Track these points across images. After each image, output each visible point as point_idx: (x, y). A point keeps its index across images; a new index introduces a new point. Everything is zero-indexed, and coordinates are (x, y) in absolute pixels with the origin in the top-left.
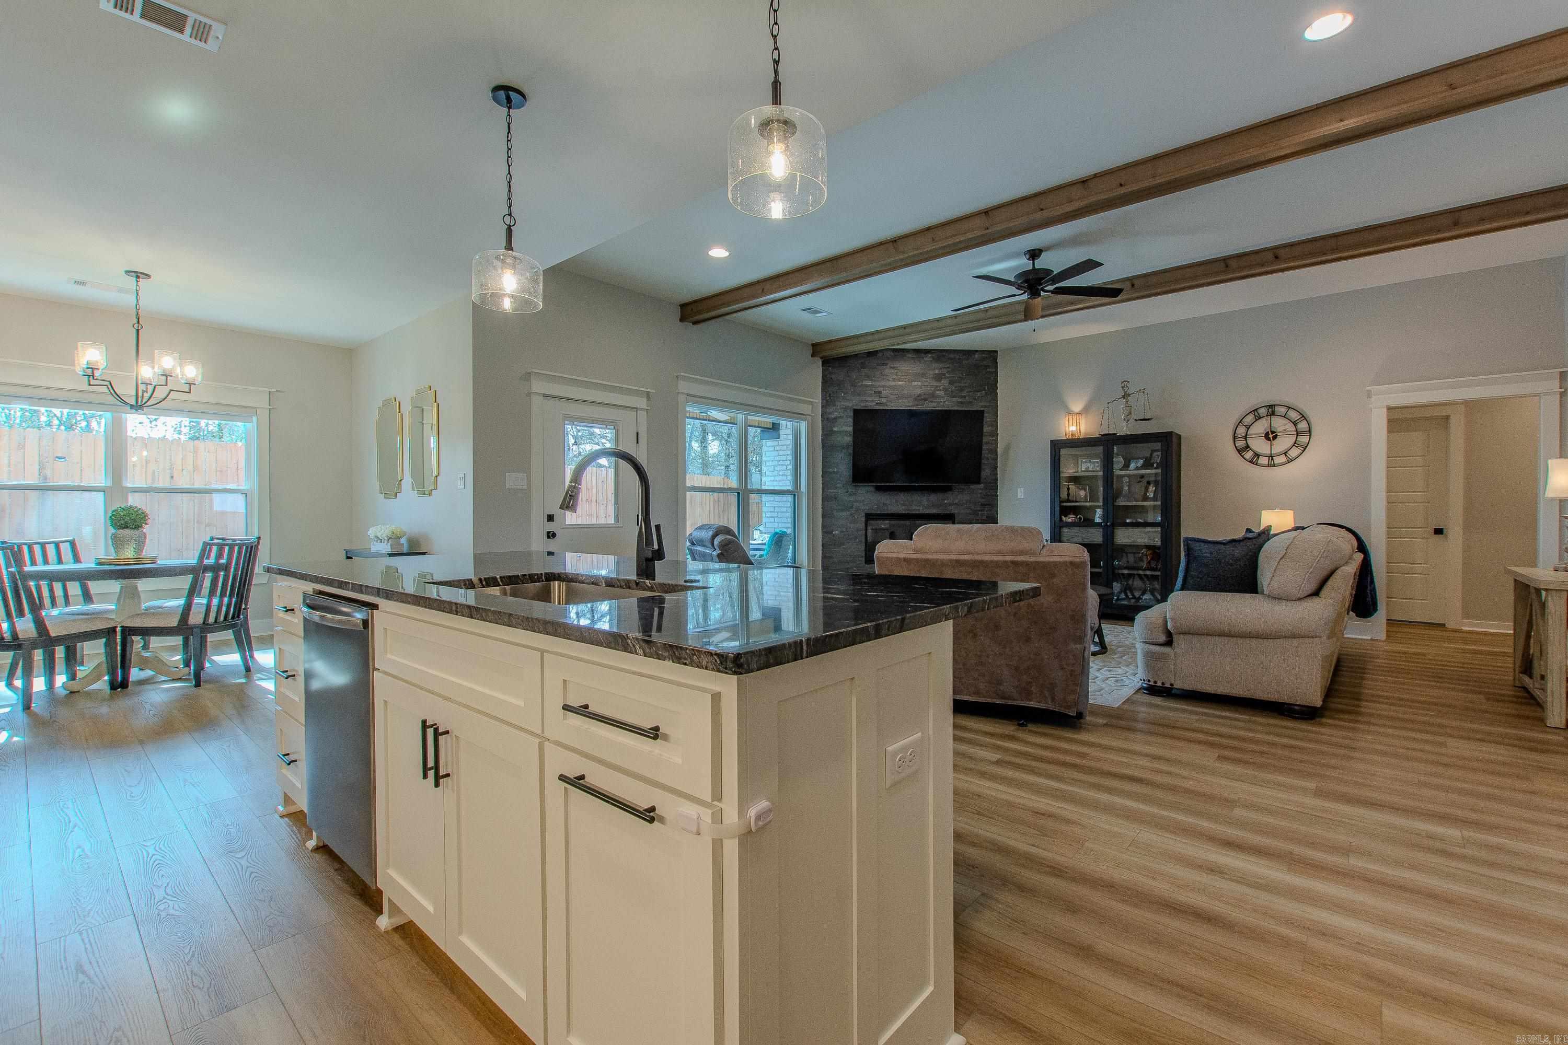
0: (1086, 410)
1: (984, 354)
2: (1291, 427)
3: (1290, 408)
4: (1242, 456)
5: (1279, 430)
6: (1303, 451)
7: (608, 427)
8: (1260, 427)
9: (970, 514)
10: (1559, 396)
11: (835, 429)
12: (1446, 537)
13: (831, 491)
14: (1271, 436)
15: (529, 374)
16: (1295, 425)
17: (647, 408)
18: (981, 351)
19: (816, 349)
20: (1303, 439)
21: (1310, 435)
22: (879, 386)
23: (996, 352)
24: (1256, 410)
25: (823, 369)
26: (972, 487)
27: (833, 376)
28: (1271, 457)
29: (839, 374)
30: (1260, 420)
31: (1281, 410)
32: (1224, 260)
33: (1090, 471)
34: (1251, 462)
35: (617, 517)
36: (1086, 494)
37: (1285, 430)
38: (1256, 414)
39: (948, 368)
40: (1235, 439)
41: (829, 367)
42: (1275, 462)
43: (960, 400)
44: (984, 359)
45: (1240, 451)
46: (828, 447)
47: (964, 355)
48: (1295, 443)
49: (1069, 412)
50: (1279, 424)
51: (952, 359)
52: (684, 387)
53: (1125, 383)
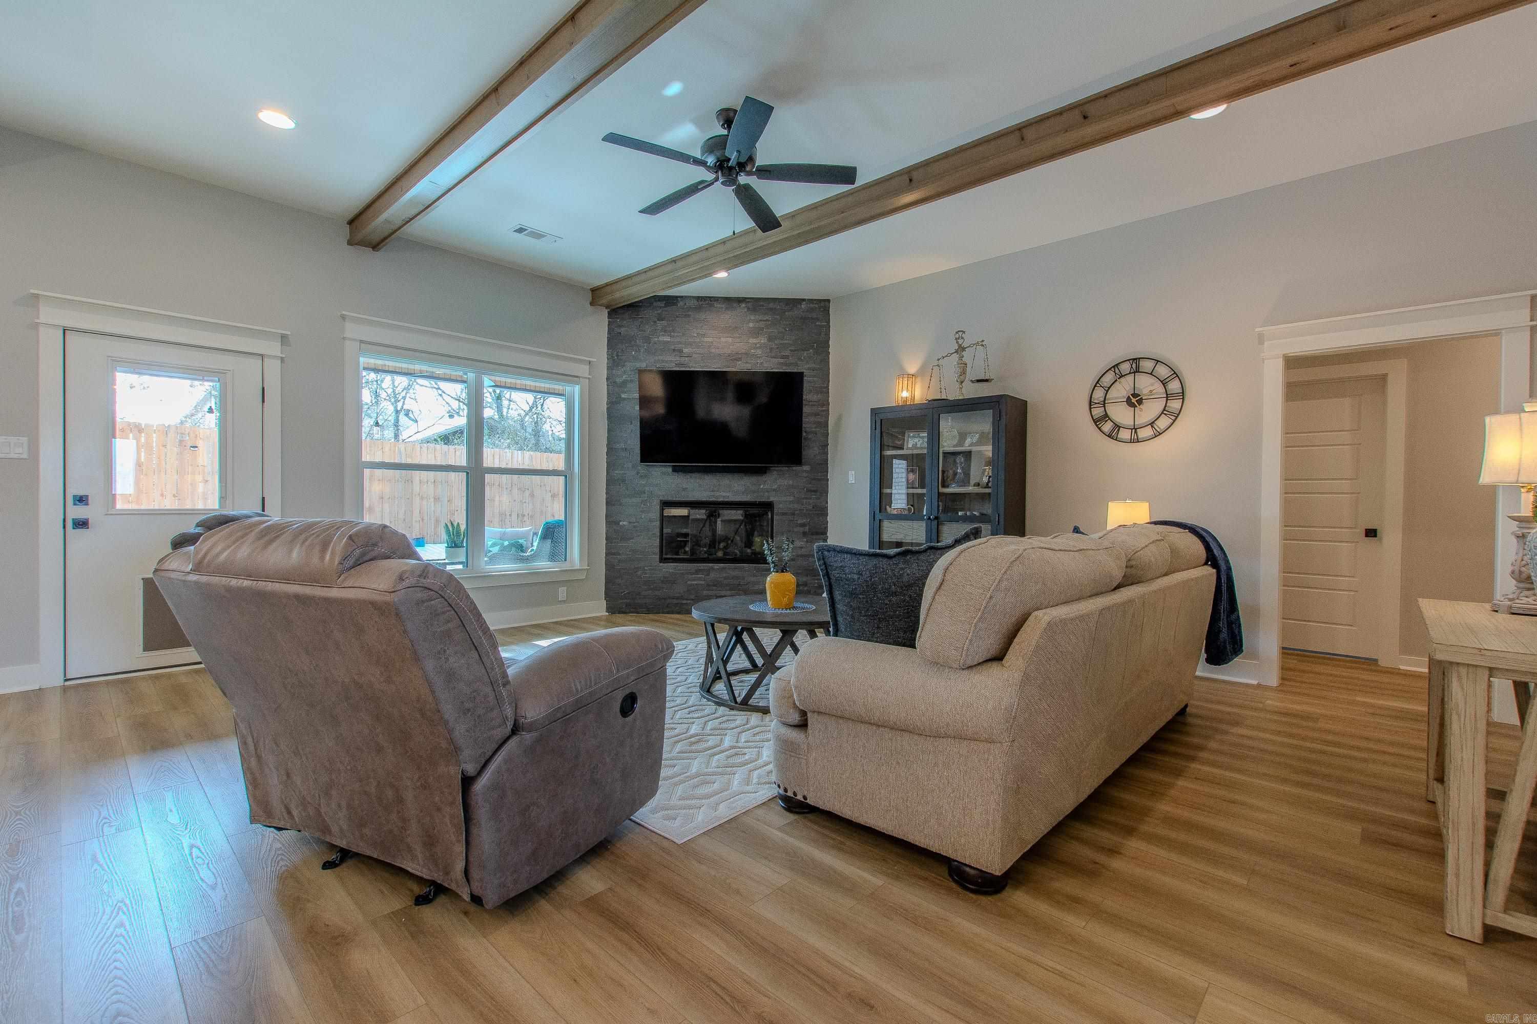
0: (921, 372)
1: (813, 303)
2: (1159, 388)
3: (1158, 361)
4: (1099, 429)
5: (1145, 391)
6: (1174, 421)
7: (205, 378)
8: (1122, 389)
9: (791, 502)
10: (1528, 333)
11: (623, 396)
12: (1381, 540)
13: (617, 473)
14: (1134, 400)
15: (37, 296)
16: (1163, 384)
17: (281, 355)
18: (809, 300)
19: (596, 294)
20: (1175, 405)
21: (1183, 399)
22: (680, 343)
23: (829, 301)
24: (1117, 365)
25: (609, 322)
26: (794, 468)
27: (623, 330)
28: (1135, 429)
29: (628, 328)
30: (1122, 380)
31: (1147, 365)
32: (1019, 129)
33: (917, 448)
34: (1110, 436)
35: (223, 498)
36: (915, 478)
37: (1151, 391)
38: (1117, 371)
39: (767, 320)
40: (1090, 403)
41: (618, 318)
42: (1140, 437)
43: (782, 361)
44: (811, 310)
45: (1097, 422)
46: (614, 418)
47: (787, 304)
48: (1164, 410)
49: (903, 374)
50: (1145, 384)
51: (771, 309)
52: (352, 330)
53: (960, 333)
